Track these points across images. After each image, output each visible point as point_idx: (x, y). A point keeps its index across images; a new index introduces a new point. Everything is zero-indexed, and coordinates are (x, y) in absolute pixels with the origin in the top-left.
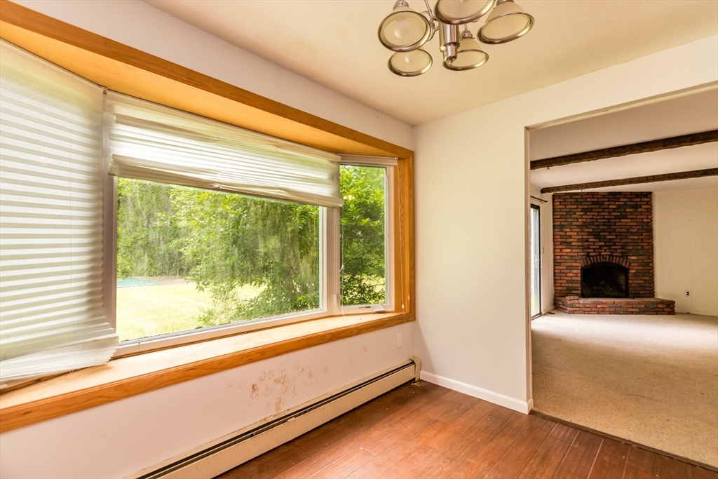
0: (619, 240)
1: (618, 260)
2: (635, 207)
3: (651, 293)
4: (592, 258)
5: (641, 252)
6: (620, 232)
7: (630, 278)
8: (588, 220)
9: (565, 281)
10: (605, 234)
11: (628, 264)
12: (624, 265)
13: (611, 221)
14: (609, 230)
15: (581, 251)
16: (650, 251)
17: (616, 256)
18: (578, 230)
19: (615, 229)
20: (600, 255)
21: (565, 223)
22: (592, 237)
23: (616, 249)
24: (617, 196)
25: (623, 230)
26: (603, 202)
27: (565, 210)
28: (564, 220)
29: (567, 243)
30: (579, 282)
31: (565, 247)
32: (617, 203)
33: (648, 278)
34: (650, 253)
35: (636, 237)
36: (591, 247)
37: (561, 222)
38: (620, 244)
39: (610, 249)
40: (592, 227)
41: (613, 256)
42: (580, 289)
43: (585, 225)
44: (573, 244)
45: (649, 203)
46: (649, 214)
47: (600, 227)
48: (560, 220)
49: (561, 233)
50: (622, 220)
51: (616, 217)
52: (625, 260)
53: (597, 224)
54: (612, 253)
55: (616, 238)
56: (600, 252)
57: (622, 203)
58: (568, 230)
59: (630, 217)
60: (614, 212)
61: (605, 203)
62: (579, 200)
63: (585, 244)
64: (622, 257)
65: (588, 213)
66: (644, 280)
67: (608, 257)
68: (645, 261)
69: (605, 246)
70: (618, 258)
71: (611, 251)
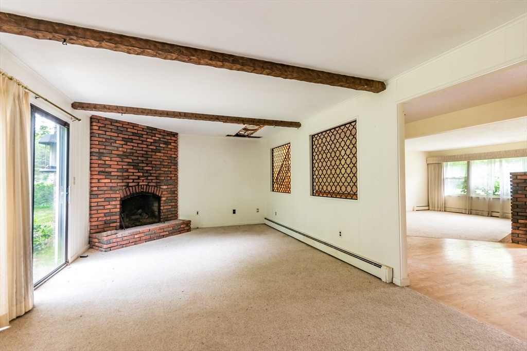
0: (154, 172)
1: (153, 189)
2: (167, 143)
3: (175, 216)
4: (131, 188)
5: (170, 182)
6: (155, 165)
7: (162, 205)
8: (128, 151)
9: (103, 215)
10: (144, 165)
11: (160, 192)
12: (157, 194)
13: (148, 153)
14: (147, 162)
15: (121, 181)
16: (176, 181)
17: (152, 186)
18: (118, 159)
19: (151, 161)
20: (138, 185)
21: (105, 151)
22: (132, 167)
23: (152, 180)
24: (153, 132)
25: (157, 163)
26: (143, 135)
27: (105, 136)
28: (103, 147)
29: (106, 173)
30: (118, 213)
31: (104, 177)
32: (153, 138)
33: (174, 204)
34: (175, 183)
35: (167, 169)
36: (131, 177)
37: (99, 149)
38: (155, 175)
39: (147, 179)
40: (132, 158)
41: (150, 186)
42: (118, 221)
43: (125, 155)
44: (113, 174)
45: (176, 142)
46: (176, 151)
47: (140, 158)
48: (99, 147)
49: (100, 162)
50: (157, 154)
51: (153, 151)
52: (158, 189)
53: (136, 154)
54: (148, 183)
55: (152, 170)
56: (139, 183)
57: (157, 139)
58: (107, 158)
59: (163, 151)
60: (151, 145)
61: (144, 136)
62: (119, 128)
63: (125, 174)
64: (156, 186)
65: (128, 144)
66: (172, 206)
67: (145, 186)
68: (172, 189)
69: (143, 176)
70: (153, 187)
71: (148, 181)
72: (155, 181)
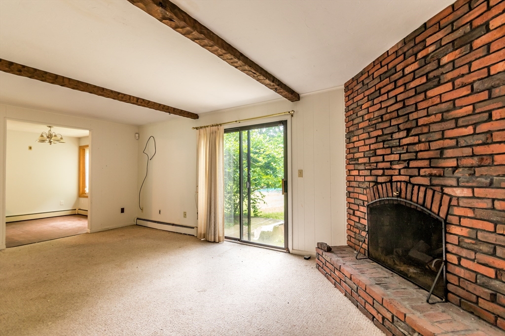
1: (421, 195)
4: (380, 186)
9: (353, 223)
11: (444, 208)
12: (435, 209)
15: (369, 173)
17: (420, 185)
20: (391, 181)
23: (419, 168)
24: (418, 40)
30: (366, 228)
31: (353, 167)
37: (349, 128)
39: (407, 167)
41: (414, 185)
42: (366, 241)
48: (349, 124)
52: (438, 196)
54: (411, 177)
55: (420, 142)
63: (373, 159)
67: (403, 186)
69: (400, 161)
70: (422, 189)
71: (410, 172)
72: (428, 171)
